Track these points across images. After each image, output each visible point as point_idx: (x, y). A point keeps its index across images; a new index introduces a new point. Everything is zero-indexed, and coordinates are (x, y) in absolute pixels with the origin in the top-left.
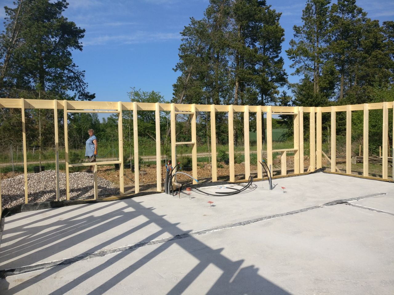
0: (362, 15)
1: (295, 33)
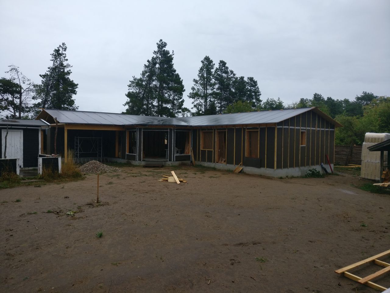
1: (195, 83)
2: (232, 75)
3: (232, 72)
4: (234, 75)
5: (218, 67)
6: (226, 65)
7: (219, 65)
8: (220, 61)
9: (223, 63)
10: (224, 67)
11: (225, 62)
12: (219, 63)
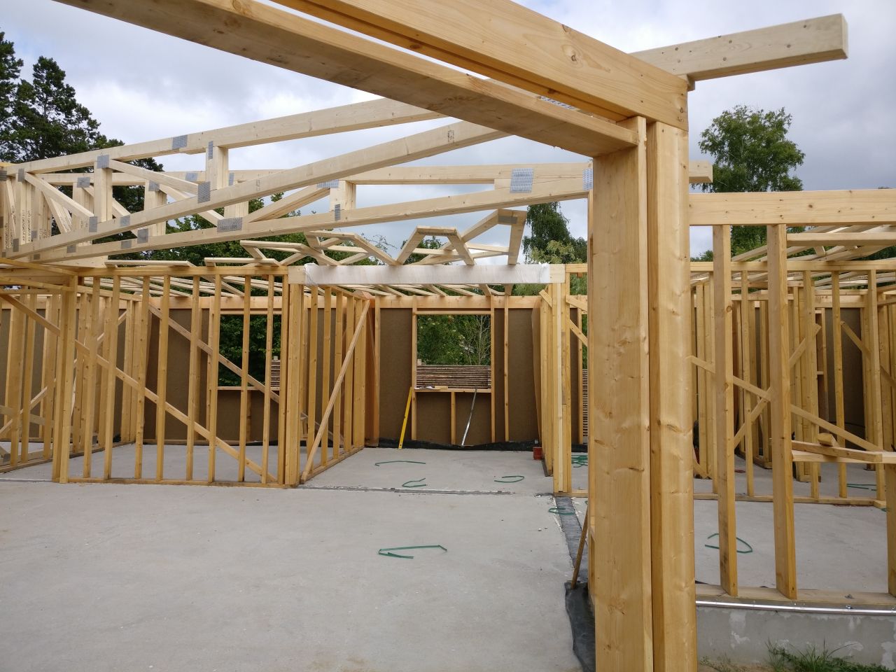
0: (89, 124)
2: (84, 125)
3: (84, 113)
4: (93, 124)
5: (30, 80)
6: (65, 82)
7: (33, 72)
8: (41, 59)
9: (50, 71)
10: (59, 85)
11: (62, 68)
12: (36, 67)
